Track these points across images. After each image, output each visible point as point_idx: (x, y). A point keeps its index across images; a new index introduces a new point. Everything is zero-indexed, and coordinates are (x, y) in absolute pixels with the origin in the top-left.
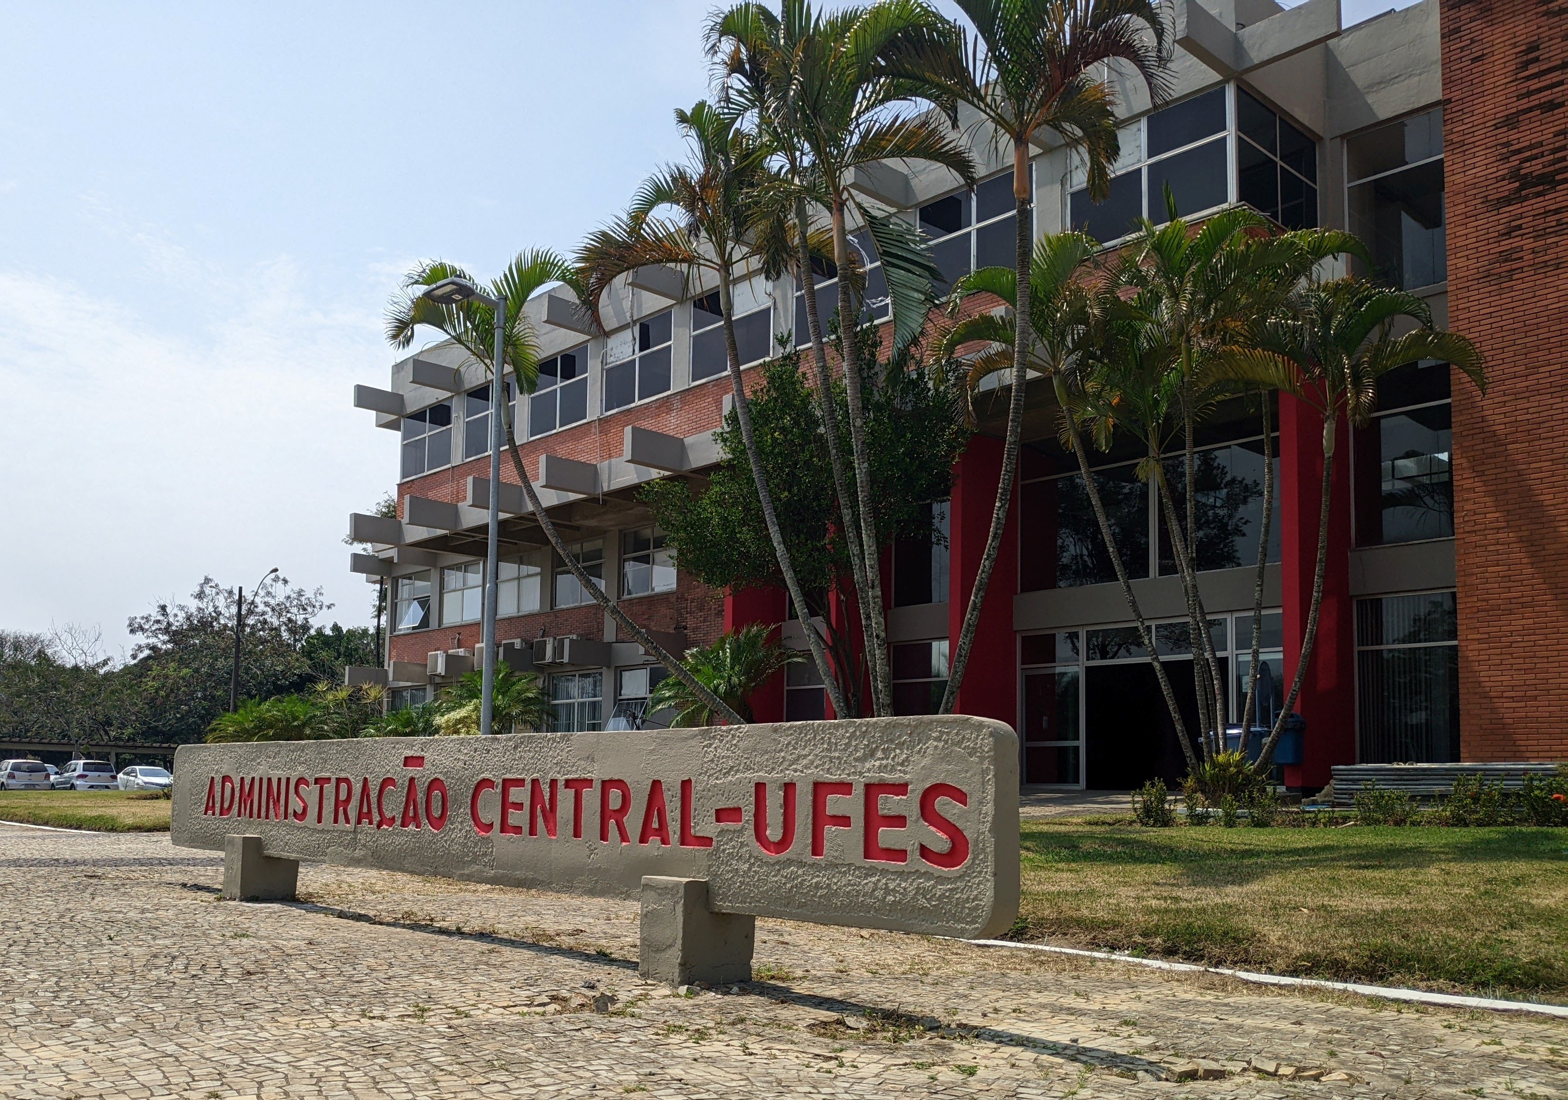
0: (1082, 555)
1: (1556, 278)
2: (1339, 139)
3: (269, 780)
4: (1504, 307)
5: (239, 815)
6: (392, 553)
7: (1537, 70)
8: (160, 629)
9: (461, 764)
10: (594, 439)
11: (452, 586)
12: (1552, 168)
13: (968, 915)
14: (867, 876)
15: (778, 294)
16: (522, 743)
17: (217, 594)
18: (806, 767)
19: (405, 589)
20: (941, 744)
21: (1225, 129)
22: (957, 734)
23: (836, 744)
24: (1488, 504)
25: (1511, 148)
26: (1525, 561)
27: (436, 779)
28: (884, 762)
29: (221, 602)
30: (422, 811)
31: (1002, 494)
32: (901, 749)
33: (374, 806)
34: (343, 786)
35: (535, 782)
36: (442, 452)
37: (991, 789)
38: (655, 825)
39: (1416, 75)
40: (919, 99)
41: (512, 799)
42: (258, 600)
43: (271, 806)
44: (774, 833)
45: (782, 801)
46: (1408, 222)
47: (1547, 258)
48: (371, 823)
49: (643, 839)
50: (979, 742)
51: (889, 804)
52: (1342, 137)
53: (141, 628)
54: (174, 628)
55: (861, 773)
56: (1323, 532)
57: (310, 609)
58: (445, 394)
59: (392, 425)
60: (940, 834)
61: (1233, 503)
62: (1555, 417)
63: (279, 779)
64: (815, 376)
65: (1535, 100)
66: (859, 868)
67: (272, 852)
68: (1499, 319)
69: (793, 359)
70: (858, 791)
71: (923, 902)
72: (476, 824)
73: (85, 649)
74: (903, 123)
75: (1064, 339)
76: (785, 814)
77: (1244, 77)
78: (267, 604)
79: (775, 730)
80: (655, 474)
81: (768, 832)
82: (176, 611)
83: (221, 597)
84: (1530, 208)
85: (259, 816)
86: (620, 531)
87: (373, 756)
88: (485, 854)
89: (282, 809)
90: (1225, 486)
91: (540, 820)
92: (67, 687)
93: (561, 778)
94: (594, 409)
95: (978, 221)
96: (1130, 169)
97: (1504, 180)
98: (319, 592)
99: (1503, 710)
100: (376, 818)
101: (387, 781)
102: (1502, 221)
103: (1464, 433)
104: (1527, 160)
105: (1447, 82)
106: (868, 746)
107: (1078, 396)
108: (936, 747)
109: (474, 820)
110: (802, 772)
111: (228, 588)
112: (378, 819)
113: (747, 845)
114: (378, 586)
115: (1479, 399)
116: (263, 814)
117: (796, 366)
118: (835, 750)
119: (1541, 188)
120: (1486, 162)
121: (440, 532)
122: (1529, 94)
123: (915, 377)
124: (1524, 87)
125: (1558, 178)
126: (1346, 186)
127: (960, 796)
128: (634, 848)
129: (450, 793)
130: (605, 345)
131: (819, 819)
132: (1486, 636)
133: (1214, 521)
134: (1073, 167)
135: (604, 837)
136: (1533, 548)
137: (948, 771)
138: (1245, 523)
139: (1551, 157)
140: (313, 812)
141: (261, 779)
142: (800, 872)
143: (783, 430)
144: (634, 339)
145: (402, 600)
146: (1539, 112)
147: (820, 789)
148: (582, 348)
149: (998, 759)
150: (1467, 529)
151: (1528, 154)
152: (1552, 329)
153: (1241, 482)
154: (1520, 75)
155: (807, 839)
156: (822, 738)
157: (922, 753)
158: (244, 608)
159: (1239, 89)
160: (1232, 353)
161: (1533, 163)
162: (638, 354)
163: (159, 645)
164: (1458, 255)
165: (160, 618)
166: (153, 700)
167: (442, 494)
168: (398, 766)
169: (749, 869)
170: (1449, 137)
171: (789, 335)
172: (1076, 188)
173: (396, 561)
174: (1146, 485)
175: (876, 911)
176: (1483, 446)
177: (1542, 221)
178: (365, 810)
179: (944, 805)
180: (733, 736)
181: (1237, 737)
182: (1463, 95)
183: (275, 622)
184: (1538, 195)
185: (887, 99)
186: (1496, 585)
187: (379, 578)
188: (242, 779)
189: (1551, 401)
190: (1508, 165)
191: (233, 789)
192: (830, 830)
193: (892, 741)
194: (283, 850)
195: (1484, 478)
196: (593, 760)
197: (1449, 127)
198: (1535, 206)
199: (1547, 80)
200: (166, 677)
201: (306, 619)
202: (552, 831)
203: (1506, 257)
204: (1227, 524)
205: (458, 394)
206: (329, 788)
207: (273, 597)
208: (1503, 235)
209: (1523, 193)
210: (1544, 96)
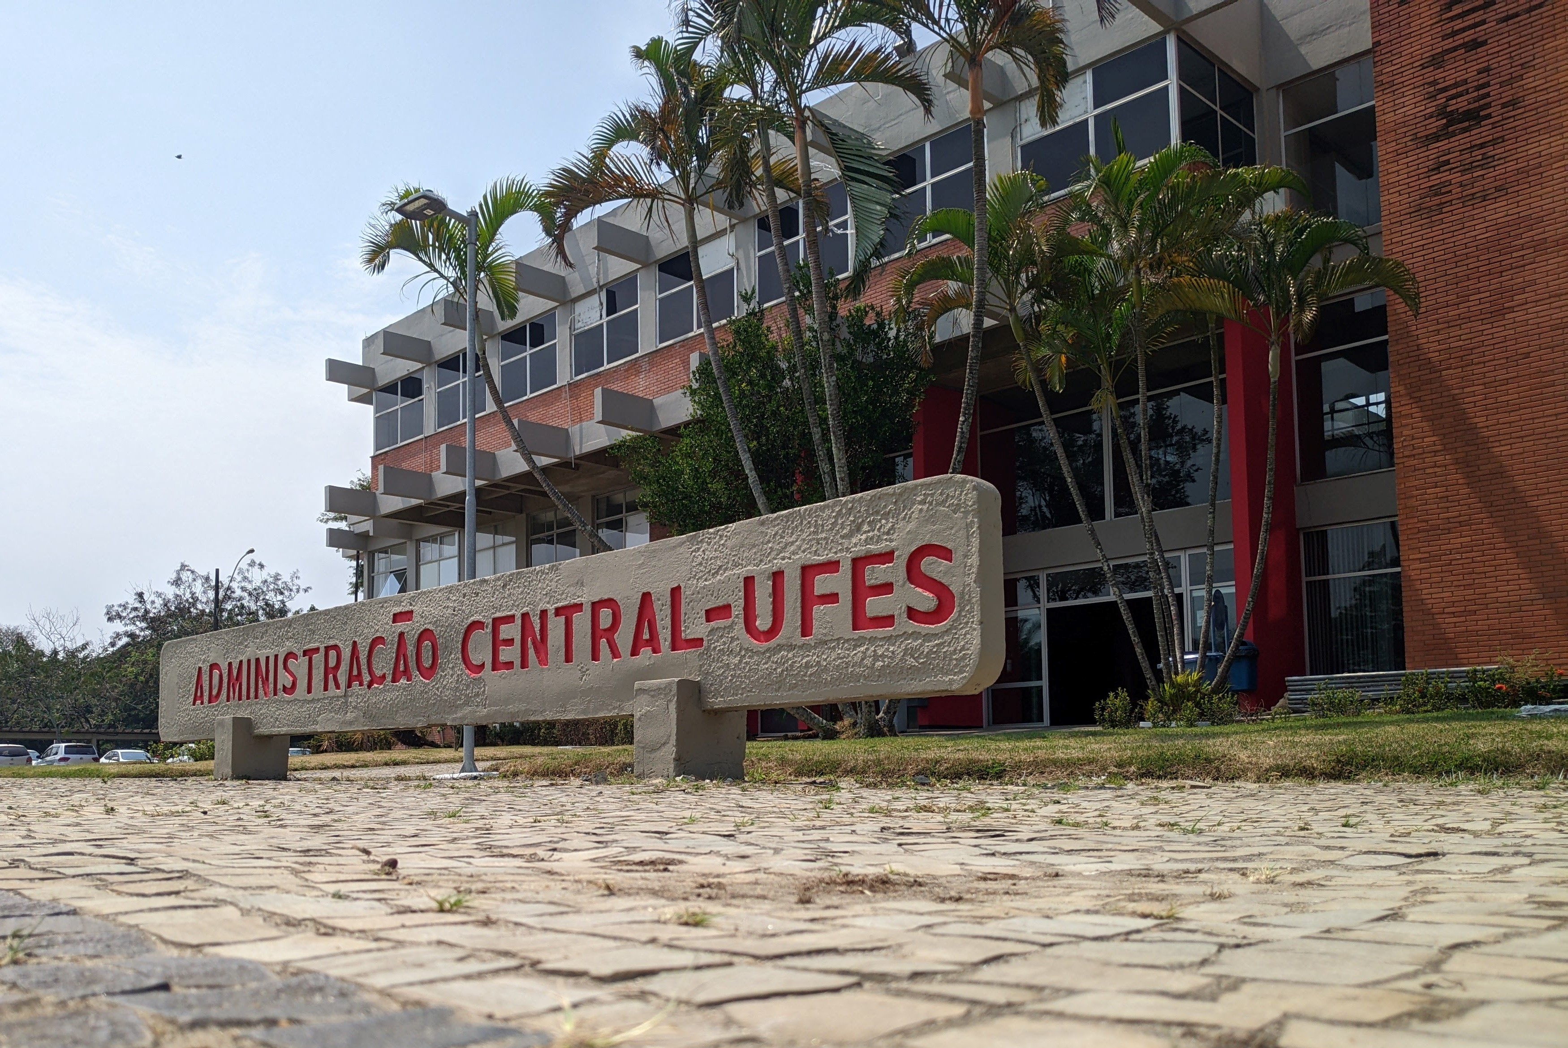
0: (1040, 506)
1: (1483, 209)
2: (1274, 90)
3: (258, 660)
4: (1435, 239)
5: (228, 700)
6: (367, 526)
7: (1460, 11)
8: (137, 617)
9: (450, 611)
10: (565, 404)
11: (428, 558)
12: (1477, 104)
13: (956, 666)
14: (855, 647)
15: (741, 255)
16: (511, 580)
17: (194, 580)
18: (794, 553)
19: (381, 563)
20: (925, 507)
21: (1166, 79)
22: (941, 494)
23: (823, 525)
24: (1425, 429)
25: (1437, 87)
26: (1461, 481)
27: (426, 630)
28: (870, 534)
29: (198, 588)
30: (412, 664)
31: (965, 409)
32: (887, 520)
33: (364, 668)
34: (333, 654)
35: (525, 616)
36: (415, 423)
37: (975, 541)
38: (646, 636)
39: (1346, 26)
40: (874, 25)
41: (503, 636)
42: (234, 585)
43: (260, 685)
44: (763, 623)
45: (771, 590)
46: (1342, 173)
47: (1474, 191)
48: (361, 684)
49: (634, 652)
50: (963, 497)
51: (875, 574)
52: (1278, 87)
53: (120, 617)
54: (151, 615)
55: (848, 549)
56: (1271, 455)
57: (286, 593)
58: (415, 366)
59: (364, 399)
60: (926, 594)
61: (1183, 450)
62: (1486, 343)
63: (268, 658)
64: (779, 329)
65: (1459, 40)
66: (848, 640)
67: (263, 730)
68: (1431, 251)
69: (757, 316)
70: (846, 567)
71: (911, 661)
72: (468, 668)
73: (64, 633)
74: (860, 49)
75: (1018, 277)
76: (774, 602)
77: (1184, 27)
78: (243, 589)
79: (762, 523)
80: (626, 434)
81: (757, 623)
82: (153, 598)
83: (199, 583)
84: (1457, 143)
85: (248, 698)
86: (593, 496)
87: (361, 619)
88: (477, 695)
89: (272, 686)
90: (1177, 434)
91: (531, 652)
92: (46, 672)
93: (551, 608)
94: (564, 374)
95: (933, 177)
96: (1078, 120)
97: (1431, 117)
98: (295, 576)
99: (1444, 626)
100: (366, 678)
101: (378, 640)
102: (1431, 157)
103: (1401, 362)
104: (1453, 97)
105: (1376, 26)
106: (854, 521)
107: (1034, 337)
108: (921, 510)
109: (465, 663)
110: (790, 558)
111: (204, 574)
112: (369, 679)
113: (738, 639)
114: (354, 563)
115: (1414, 328)
116: (252, 694)
117: (761, 320)
118: (822, 532)
119: (1467, 124)
120: (1414, 101)
121: (414, 502)
122: (1454, 34)
123: (875, 326)
124: (1448, 28)
125: (1482, 113)
126: (1283, 134)
127: (945, 553)
128: (628, 662)
129: (440, 641)
130: (572, 311)
131: (808, 600)
132: (1427, 555)
133: (1165, 470)
134: (1023, 120)
135: (595, 657)
136: (1469, 469)
137: (933, 531)
138: (1196, 470)
139: (1476, 94)
140: (302, 684)
141: (249, 661)
142: (790, 655)
143: (750, 383)
144: (601, 304)
145: (378, 574)
146: (1463, 51)
147: (808, 572)
148: (550, 315)
149: (980, 513)
150: (1406, 453)
151: (1454, 91)
152: (1481, 258)
153: (1191, 430)
154: (1444, 17)
155: (796, 622)
156: (809, 522)
157: (908, 519)
158: (221, 593)
159: (1179, 39)
160: (1179, 285)
161: (1459, 100)
162: (605, 319)
163: (137, 632)
164: (1391, 191)
165: (138, 605)
166: (132, 686)
167: (416, 464)
168: (387, 624)
169: (740, 661)
170: (1379, 79)
171: (753, 292)
172: (1024, 142)
173: (371, 534)
174: (1100, 435)
175: (865, 678)
176: (1419, 373)
177: (1468, 155)
178: (355, 673)
179: (931, 566)
180: (721, 536)
181: (1194, 662)
182: (1392, 38)
183: (253, 607)
184: (1465, 130)
185: (843, 25)
186: (1435, 506)
187: (354, 552)
188: (230, 664)
189: (1481, 328)
190: (1435, 103)
191: (221, 676)
192: (818, 610)
193: (877, 513)
194: (273, 726)
195: (1420, 404)
196: (582, 585)
197: (1378, 69)
198: (1462, 142)
199: (1470, 20)
200: (145, 662)
201: (283, 602)
202: (543, 661)
203: (1436, 191)
204: (1179, 471)
205: (429, 364)
206: (318, 658)
207: (250, 582)
208: (1433, 170)
209: (1450, 129)
210: (1468, 36)
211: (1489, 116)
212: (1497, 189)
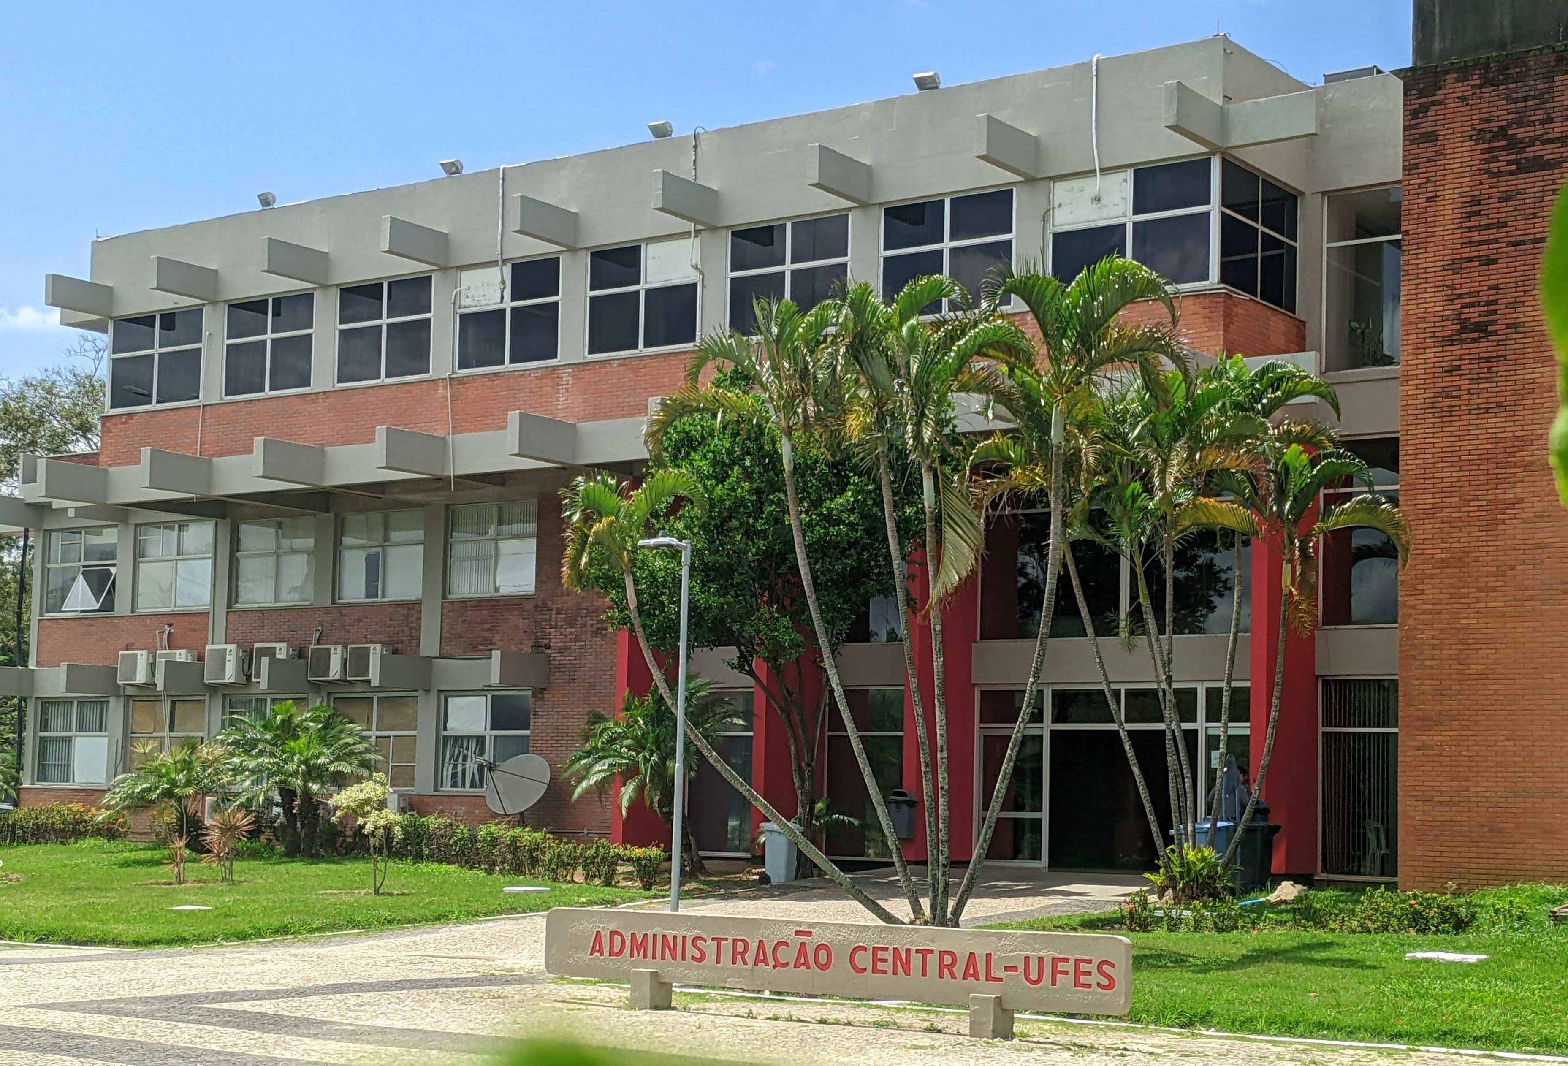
1: (1484, 421)
2: (1320, 195)
4: (1444, 440)
7: (1479, 223)
10: (442, 402)
11: (157, 552)
12: (1486, 319)
15: (707, 269)
21: (1208, 203)
24: (1425, 622)
25: (1455, 292)
47: (1479, 401)
52: (1323, 193)
58: (189, 301)
59: (95, 327)
62: (1480, 549)
65: (1475, 251)
77: (1230, 153)
84: (1468, 351)
86: (447, 506)
94: (441, 364)
95: (952, 239)
96: (1116, 222)
97: (1448, 320)
102: (1445, 359)
104: (1467, 306)
119: (1476, 335)
120: (1435, 299)
122: (1471, 244)
124: (1467, 237)
125: (1490, 329)
126: (1326, 244)
130: (457, 282)
134: (1056, 204)
136: (1461, 667)
139: (1485, 308)
144: (504, 282)
146: (1477, 263)
148: (422, 279)
151: (1468, 300)
154: (1464, 225)
159: (1224, 160)
160: (1205, 505)
161: (1472, 310)
162: (510, 304)
172: (1058, 230)
177: (1477, 365)
184: (1476, 340)
190: (1452, 307)
198: (1472, 351)
199: (1486, 235)
203: (1447, 393)
205: (213, 303)
208: (1446, 371)
209: (1463, 336)
210: (1483, 250)
211: (1495, 333)
212: (1499, 405)
